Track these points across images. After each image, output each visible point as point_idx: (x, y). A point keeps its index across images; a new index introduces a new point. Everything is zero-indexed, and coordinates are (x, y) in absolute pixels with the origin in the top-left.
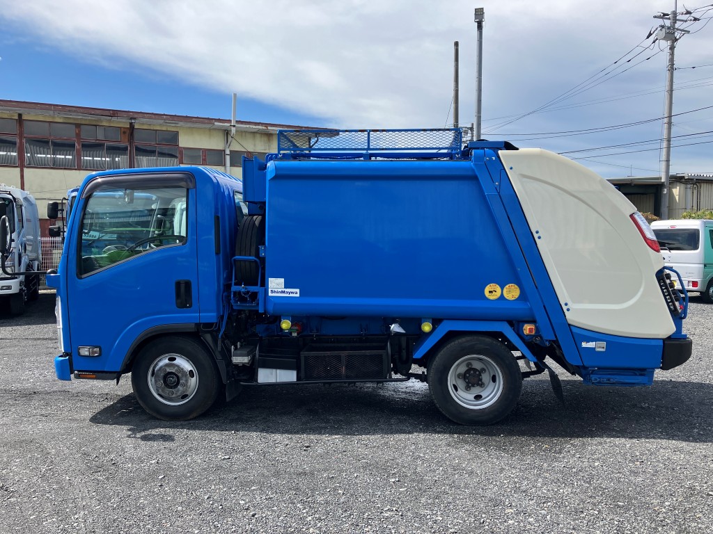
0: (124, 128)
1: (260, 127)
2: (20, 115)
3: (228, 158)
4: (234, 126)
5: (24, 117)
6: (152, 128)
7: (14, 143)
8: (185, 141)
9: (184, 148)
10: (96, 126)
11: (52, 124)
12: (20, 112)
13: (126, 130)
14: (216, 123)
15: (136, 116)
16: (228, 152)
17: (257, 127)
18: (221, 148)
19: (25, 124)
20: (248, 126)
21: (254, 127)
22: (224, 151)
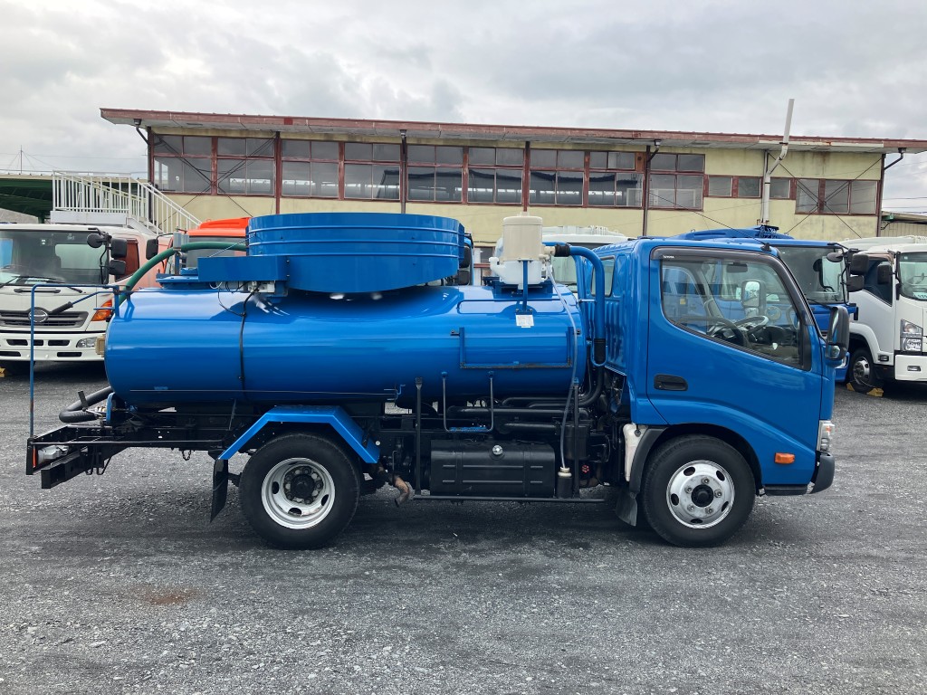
0: (640, 152)
1: (820, 143)
2: (528, 144)
3: (767, 188)
4: (786, 144)
5: (532, 146)
6: (673, 152)
7: (519, 179)
8: (713, 167)
9: (711, 176)
10: (608, 152)
11: (561, 153)
12: (528, 140)
13: (641, 155)
14: (761, 142)
15: (661, 137)
16: (768, 179)
17: (816, 143)
18: (758, 174)
19: (532, 153)
20: (803, 143)
21: (812, 143)
22: (762, 178)
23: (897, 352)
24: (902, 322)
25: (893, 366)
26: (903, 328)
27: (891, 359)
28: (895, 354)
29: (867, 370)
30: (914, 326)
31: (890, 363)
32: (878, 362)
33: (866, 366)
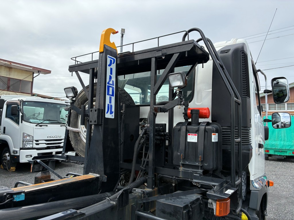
23: (21, 149)
24: (23, 134)
25: (19, 156)
26: (24, 137)
27: (18, 152)
28: (20, 150)
29: (8, 158)
30: (29, 136)
31: (18, 154)
32: (12, 154)
33: (8, 156)
